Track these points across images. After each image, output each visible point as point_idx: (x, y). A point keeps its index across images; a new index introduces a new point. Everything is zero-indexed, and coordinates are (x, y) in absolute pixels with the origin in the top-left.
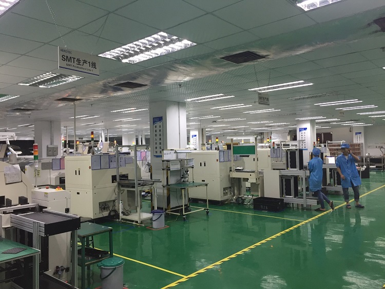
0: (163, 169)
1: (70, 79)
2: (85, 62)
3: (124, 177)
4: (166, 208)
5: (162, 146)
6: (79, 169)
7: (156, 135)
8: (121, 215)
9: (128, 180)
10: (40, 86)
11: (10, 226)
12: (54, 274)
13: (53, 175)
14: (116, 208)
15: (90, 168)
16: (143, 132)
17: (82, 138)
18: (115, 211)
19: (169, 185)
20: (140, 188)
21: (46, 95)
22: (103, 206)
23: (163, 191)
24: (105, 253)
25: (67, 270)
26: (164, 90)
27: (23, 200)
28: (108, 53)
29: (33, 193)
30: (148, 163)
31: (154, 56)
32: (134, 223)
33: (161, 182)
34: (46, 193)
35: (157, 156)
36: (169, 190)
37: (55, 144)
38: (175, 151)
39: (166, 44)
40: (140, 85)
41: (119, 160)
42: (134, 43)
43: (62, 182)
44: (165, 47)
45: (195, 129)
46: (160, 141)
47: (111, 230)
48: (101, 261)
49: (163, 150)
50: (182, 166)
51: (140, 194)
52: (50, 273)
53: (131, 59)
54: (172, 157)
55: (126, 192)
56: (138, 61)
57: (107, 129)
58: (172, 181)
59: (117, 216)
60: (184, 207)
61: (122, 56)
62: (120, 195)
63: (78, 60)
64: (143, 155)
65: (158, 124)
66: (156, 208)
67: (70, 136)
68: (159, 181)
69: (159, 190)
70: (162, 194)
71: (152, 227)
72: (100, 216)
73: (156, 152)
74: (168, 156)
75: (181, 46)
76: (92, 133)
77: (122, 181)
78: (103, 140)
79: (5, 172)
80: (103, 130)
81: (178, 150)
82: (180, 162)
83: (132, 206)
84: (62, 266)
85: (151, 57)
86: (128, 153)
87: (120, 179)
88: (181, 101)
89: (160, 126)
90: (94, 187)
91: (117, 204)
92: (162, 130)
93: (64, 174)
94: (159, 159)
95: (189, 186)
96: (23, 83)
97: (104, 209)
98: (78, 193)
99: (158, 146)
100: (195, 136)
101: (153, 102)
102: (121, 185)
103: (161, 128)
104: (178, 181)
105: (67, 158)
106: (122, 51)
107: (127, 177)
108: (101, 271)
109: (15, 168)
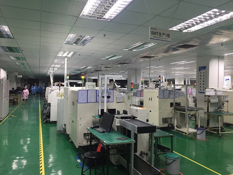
0: (205, 102)
1: (150, 45)
2: (164, 34)
3: (178, 104)
4: (206, 127)
5: (205, 86)
6: (151, 97)
7: (201, 79)
8: (175, 127)
9: (180, 106)
10: (133, 50)
11: (119, 125)
12: (140, 155)
13: (137, 100)
14: (173, 123)
15: (158, 97)
16: (189, 76)
17: (151, 79)
18: (172, 124)
19: (209, 112)
20: (189, 112)
21: (136, 55)
22: (165, 120)
23: (205, 116)
24: (169, 149)
25: (147, 154)
26: (208, 48)
27: (125, 112)
28: (175, 27)
29: (130, 109)
30: (193, 96)
31: (206, 26)
32: (184, 134)
33: (204, 110)
34: (137, 109)
35: (201, 93)
36: (208, 116)
37: (138, 82)
38: (215, 89)
39: (216, 16)
40: (193, 46)
41: (176, 94)
42: (193, 19)
43: (141, 104)
44: (216, 19)
45: (228, 75)
46: (204, 83)
47: (172, 136)
48: (166, 153)
49: (205, 88)
50: (219, 100)
51: (189, 116)
52: (138, 154)
53: (189, 29)
54: (212, 93)
55: (179, 114)
56: (194, 31)
57: (166, 74)
58: (211, 109)
59: (173, 128)
60: (220, 128)
61: (183, 28)
62: (175, 115)
63: (160, 33)
64: (190, 91)
65: (203, 71)
66: (199, 126)
67: (145, 78)
68: (202, 109)
69: (201, 114)
70: (204, 118)
71: (196, 139)
72: (163, 126)
73: (200, 90)
74: (209, 92)
75: (228, 17)
76: (160, 76)
77: (176, 106)
78: (164, 81)
79: (116, 97)
80: (164, 75)
81: (217, 89)
82: (218, 97)
83: (183, 123)
84: (144, 152)
85: (204, 27)
86: (180, 90)
87: (176, 105)
88: (221, 55)
89: (204, 73)
90: (160, 109)
91: (173, 120)
92: (205, 76)
93: (143, 99)
94: (202, 95)
95: (224, 114)
96: (125, 49)
97: (165, 122)
98: (150, 111)
99: (202, 86)
100: (228, 79)
101: (199, 57)
102: (176, 109)
103: (205, 74)
104: (215, 110)
105: (145, 90)
106: (184, 25)
107: (180, 104)
108: (166, 160)
109: (121, 95)
